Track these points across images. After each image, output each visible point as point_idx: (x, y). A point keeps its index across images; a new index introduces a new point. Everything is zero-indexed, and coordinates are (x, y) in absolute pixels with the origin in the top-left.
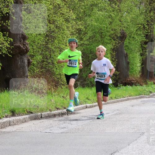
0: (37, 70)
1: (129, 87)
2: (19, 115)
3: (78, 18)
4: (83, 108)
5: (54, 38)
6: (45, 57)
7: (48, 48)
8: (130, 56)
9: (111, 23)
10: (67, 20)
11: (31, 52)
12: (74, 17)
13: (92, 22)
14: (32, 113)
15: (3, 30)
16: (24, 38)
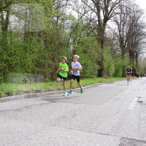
0: (106, 73)
1: (125, 78)
2: (102, 82)
4: (115, 82)
6: (108, 71)
7: (108, 69)
9: (122, 64)
11: (105, 69)
12: (114, 62)
13: (118, 63)
14: (104, 82)
15: (99, 65)
16: (103, 66)
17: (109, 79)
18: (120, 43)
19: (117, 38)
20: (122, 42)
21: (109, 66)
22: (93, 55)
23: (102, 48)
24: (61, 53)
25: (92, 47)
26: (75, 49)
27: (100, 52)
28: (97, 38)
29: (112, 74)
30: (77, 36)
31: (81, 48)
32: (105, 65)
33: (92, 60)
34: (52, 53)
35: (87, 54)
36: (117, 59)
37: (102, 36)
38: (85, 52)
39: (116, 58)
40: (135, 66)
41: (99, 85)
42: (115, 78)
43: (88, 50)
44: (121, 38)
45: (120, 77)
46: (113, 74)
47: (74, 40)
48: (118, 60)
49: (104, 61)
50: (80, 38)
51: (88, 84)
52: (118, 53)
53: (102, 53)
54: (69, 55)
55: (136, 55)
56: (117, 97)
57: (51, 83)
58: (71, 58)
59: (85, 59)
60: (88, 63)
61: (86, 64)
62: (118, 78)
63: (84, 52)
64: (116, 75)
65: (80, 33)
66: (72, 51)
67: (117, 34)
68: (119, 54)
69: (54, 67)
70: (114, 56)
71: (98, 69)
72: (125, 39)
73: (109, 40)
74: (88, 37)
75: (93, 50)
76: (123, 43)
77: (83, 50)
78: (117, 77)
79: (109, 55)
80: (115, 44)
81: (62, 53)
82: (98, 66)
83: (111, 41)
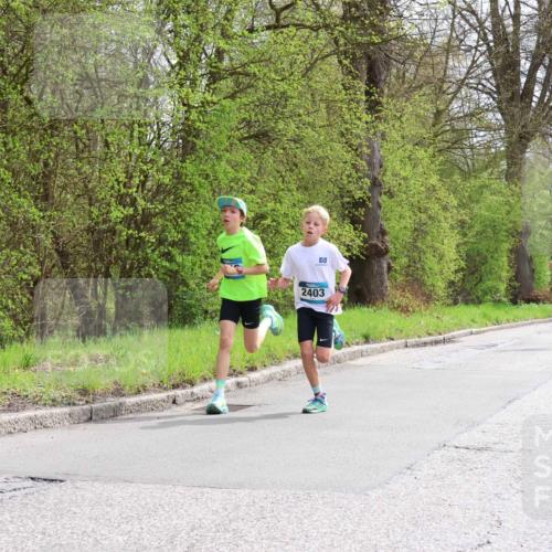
0: (400, 279)
1: (534, 305)
2: (374, 342)
3: (462, 205)
4: (466, 335)
5: (426, 233)
6: (413, 261)
7: (416, 247)
8: (536, 260)
9: (508, 213)
10: (445, 208)
11: (392, 253)
12: (455, 203)
13: (481, 210)
14: (392, 339)
15: (354, 221)
16: (383, 233)
17: (424, 319)
18: (495, 75)
19: (473, 38)
20: (506, 67)
21: (419, 231)
22: (316, 160)
23: (373, 107)
24: (100, 148)
25: (309, 105)
26: (194, 115)
27: (358, 136)
28: (336, 42)
29: (440, 286)
30: (202, 28)
31: (235, 112)
32: (397, 222)
33: (306, 189)
34: (37, 146)
35: (274, 153)
36: (478, 183)
37: (373, 25)
38: (261, 137)
39: (466, 175)
41: (353, 356)
42: (465, 312)
43: (281, 125)
44: (501, 38)
45: (497, 302)
46: (451, 283)
47: (184, 58)
48: (484, 186)
49: (391, 195)
50: (222, 44)
51: (280, 354)
52: (480, 138)
53: (377, 141)
54: (150, 155)
56: (475, 437)
57: (31, 348)
58: (167, 180)
59: (261, 187)
60: (282, 209)
61: (268, 221)
62: (486, 308)
63: (256, 137)
64: (467, 290)
65: (223, 10)
66: (174, 133)
67: (473, 13)
68: (488, 146)
69: (48, 242)
70: (454, 164)
72: (530, 42)
73: (418, 54)
74: (280, 38)
75: (312, 126)
76: (519, 73)
77: (249, 123)
78: (479, 302)
79: (421, 153)
80: (462, 83)
81: (107, 145)
82: (348, 227)
83: (438, 59)
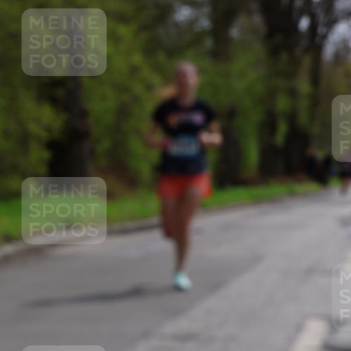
29: (145, 170)
32: (100, 103)
40: (303, 105)
55: (313, 27)
68: (192, 23)
70: (158, 43)
71: (48, 130)
